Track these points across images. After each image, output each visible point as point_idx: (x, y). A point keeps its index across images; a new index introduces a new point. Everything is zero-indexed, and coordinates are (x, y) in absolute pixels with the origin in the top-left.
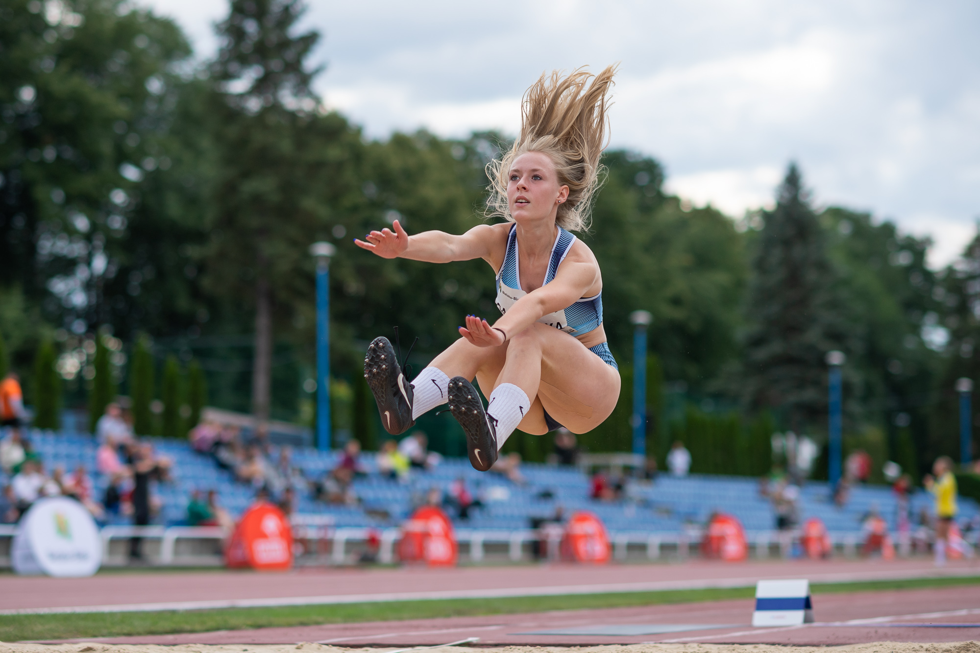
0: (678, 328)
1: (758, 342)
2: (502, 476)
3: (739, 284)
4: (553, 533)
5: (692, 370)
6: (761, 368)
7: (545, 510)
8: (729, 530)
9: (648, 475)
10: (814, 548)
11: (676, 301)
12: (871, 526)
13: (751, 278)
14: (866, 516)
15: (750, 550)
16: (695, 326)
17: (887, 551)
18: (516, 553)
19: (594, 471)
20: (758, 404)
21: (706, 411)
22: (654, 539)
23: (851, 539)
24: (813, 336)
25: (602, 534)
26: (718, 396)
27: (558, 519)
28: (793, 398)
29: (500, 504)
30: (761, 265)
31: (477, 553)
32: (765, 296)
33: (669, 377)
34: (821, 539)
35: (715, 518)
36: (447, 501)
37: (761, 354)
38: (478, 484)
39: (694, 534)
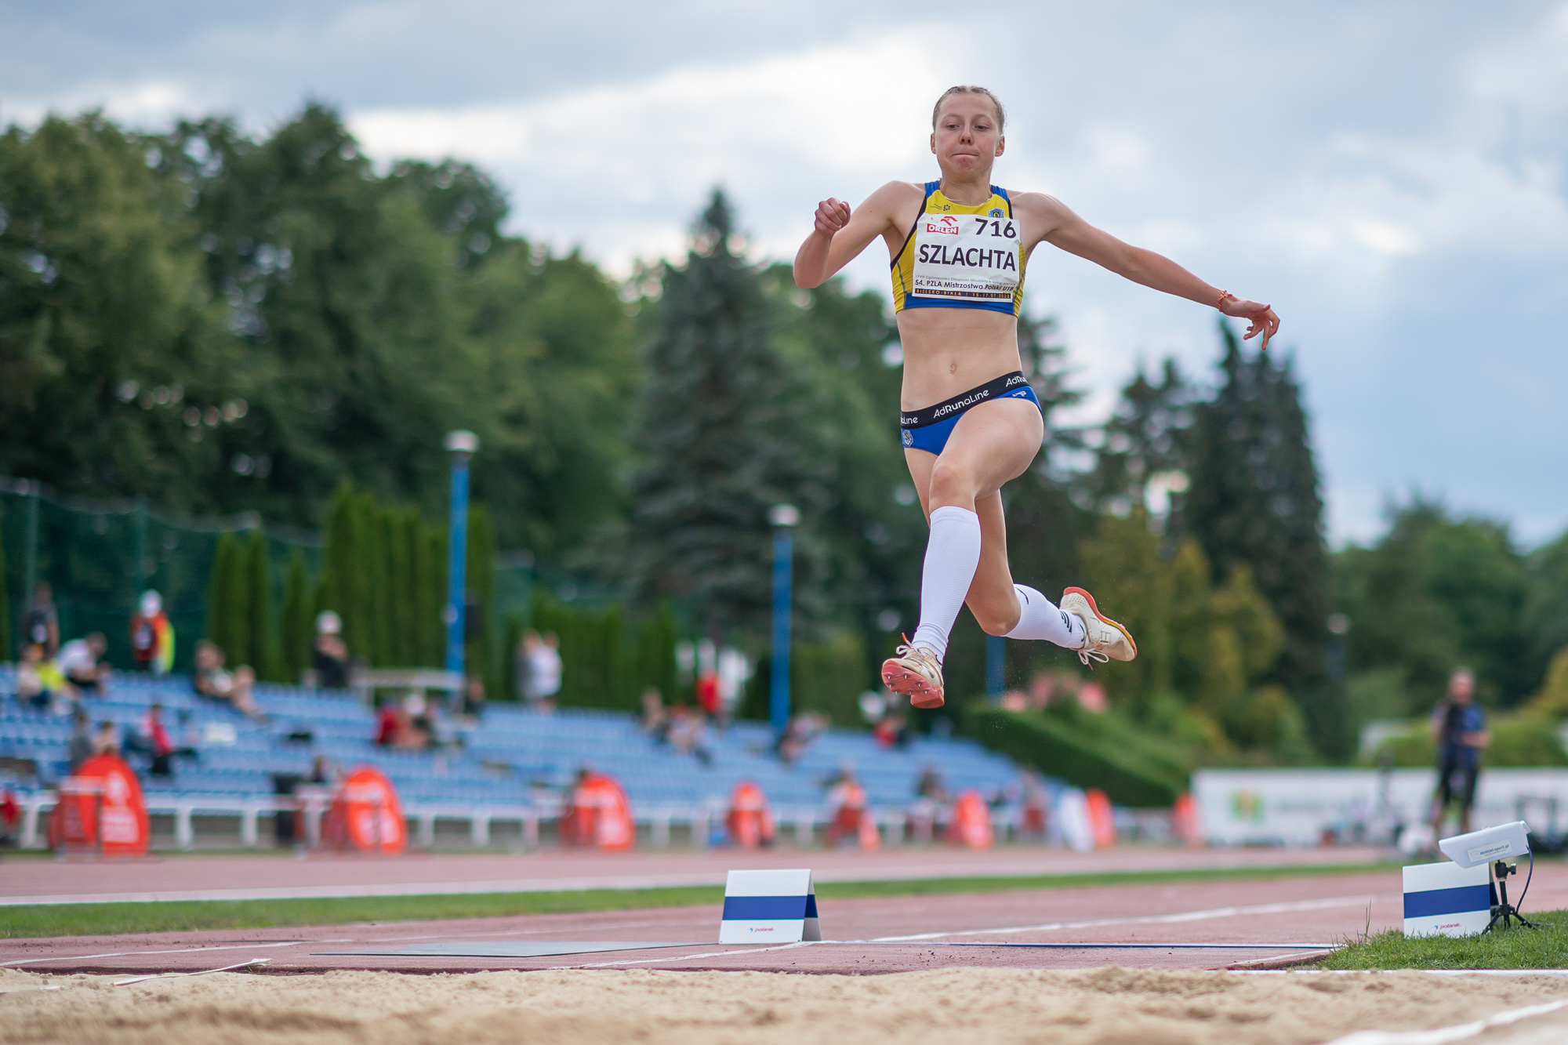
0: (517, 463)
1: (654, 487)
2: (225, 703)
3: (625, 392)
4: (314, 801)
5: (541, 533)
6: (662, 530)
7: (297, 763)
8: (607, 799)
9: (470, 708)
10: (748, 830)
11: (515, 420)
12: (841, 796)
13: (645, 379)
14: (835, 779)
15: (640, 832)
16: (546, 463)
17: (868, 836)
18: (250, 832)
19: (378, 699)
20: (651, 591)
21: (566, 599)
22: (481, 815)
23: (808, 816)
24: (747, 478)
25: (391, 807)
26: (585, 577)
27: (318, 779)
28: (712, 580)
29: (221, 750)
30: (661, 358)
31: (184, 832)
32: (668, 410)
33: (505, 546)
34: (758, 815)
35: (584, 778)
36: (131, 744)
37: (660, 507)
38: (183, 717)
39: (549, 805)
